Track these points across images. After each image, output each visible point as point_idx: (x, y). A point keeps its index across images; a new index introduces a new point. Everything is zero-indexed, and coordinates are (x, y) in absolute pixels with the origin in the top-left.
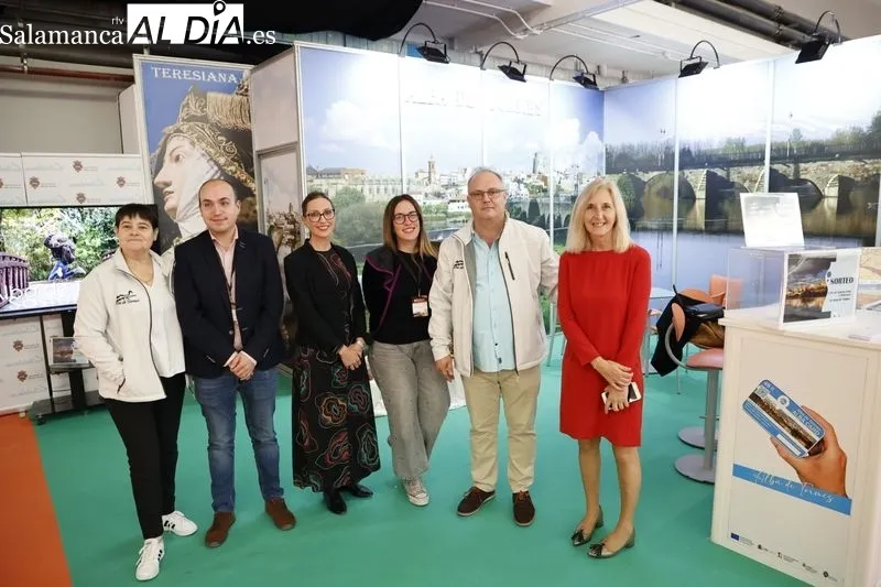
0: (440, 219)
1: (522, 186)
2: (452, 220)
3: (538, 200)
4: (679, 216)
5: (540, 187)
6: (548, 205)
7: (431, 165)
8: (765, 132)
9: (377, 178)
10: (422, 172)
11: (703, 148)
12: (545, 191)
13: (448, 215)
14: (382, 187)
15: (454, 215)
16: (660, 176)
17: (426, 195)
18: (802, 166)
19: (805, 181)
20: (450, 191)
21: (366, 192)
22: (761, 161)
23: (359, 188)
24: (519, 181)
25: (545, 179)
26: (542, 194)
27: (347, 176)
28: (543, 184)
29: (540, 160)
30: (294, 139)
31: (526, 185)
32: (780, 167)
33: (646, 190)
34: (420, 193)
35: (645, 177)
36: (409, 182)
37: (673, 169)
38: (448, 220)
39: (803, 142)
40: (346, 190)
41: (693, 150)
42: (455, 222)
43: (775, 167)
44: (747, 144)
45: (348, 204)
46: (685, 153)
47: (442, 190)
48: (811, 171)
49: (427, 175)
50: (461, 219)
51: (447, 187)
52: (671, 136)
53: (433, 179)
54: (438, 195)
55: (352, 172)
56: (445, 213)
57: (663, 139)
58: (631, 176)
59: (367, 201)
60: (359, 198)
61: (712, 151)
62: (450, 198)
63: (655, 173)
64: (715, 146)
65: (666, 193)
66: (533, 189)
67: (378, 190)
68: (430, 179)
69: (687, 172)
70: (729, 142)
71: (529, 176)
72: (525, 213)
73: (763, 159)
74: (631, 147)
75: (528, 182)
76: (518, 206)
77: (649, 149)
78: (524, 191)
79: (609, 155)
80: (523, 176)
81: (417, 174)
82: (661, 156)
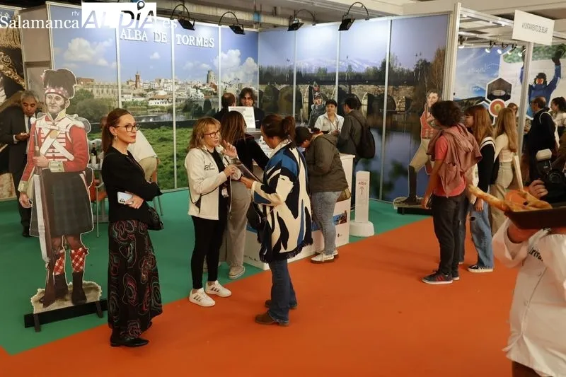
0: (144, 109)
1: (199, 91)
2: (151, 110)
3: (211, 100)
4: (296, 113)
5: (211, 92)
6: (217, 103)
7: (137, 77)
8: (335, 65)
9: (101, 84)
10: (131, 81)
11: (308, 72)
12: (215, 94)
13: (148, 107)
14: (105, 90)
15: (152, 107)
16: (286, 87)
17: (134, 95)
18: (352, 86)
19: (354, 95)
20: (149, 93)
21: (95, 92)
22: (334, 83)
23: (90, 90)
24: (197, 88)
25: (215, 87)
26: (213, 96)
27: (82, 83)
28: (214, 90)
29: (212, 74)
30: (48, 59)
31: (202, 91)
32: (343, 87)
33: (279, 95)
34: (130, 94)
35: (280, 87)
36: (123, 87)
37: (293, 84)
38: (149, 110)
39: (353, 73)
40: (82, 91)
41: (303, 73)
42: (153, 111)
43: (341, 86)
44: (328, 72)
45: (83, 99)
46: (299, 74)
47: (145, 92)
48: (357, 90)
49: (135, 83)
50: (157, 110)
51: (148, 91)
52: (292, 64)
53: (138, 86)
54: (142, 95)
55: (86, 80)
56: (147, 106)
57: (288, 65)
58: (272, 87)
59: (95, 98)
60: (90, 95)
61: (312, 74)
62: (150, 97)
63: (284, 86)
64: (313, 71)
65: (289, 98)
66: (206, 93)
67: (102, 91)
68: (136, 86)
69: (300, 86)
70: (320, 69)
71: (204, 85)
72: (201, 108)
73: (335, 81)
74: (272, 68)
75: (203, 88)
76: (196, 103)
77: (281, 70)
78: (201, 95)
79: (261, 72)
80: (200, 85)
81: (128, 82)
82: (287, 75)
